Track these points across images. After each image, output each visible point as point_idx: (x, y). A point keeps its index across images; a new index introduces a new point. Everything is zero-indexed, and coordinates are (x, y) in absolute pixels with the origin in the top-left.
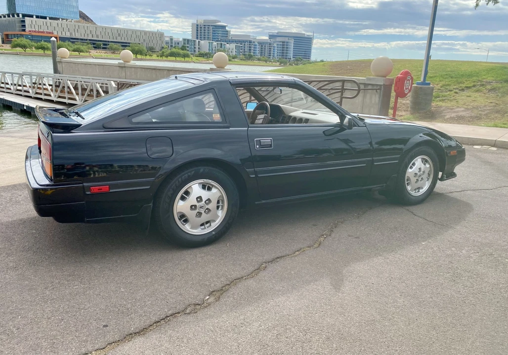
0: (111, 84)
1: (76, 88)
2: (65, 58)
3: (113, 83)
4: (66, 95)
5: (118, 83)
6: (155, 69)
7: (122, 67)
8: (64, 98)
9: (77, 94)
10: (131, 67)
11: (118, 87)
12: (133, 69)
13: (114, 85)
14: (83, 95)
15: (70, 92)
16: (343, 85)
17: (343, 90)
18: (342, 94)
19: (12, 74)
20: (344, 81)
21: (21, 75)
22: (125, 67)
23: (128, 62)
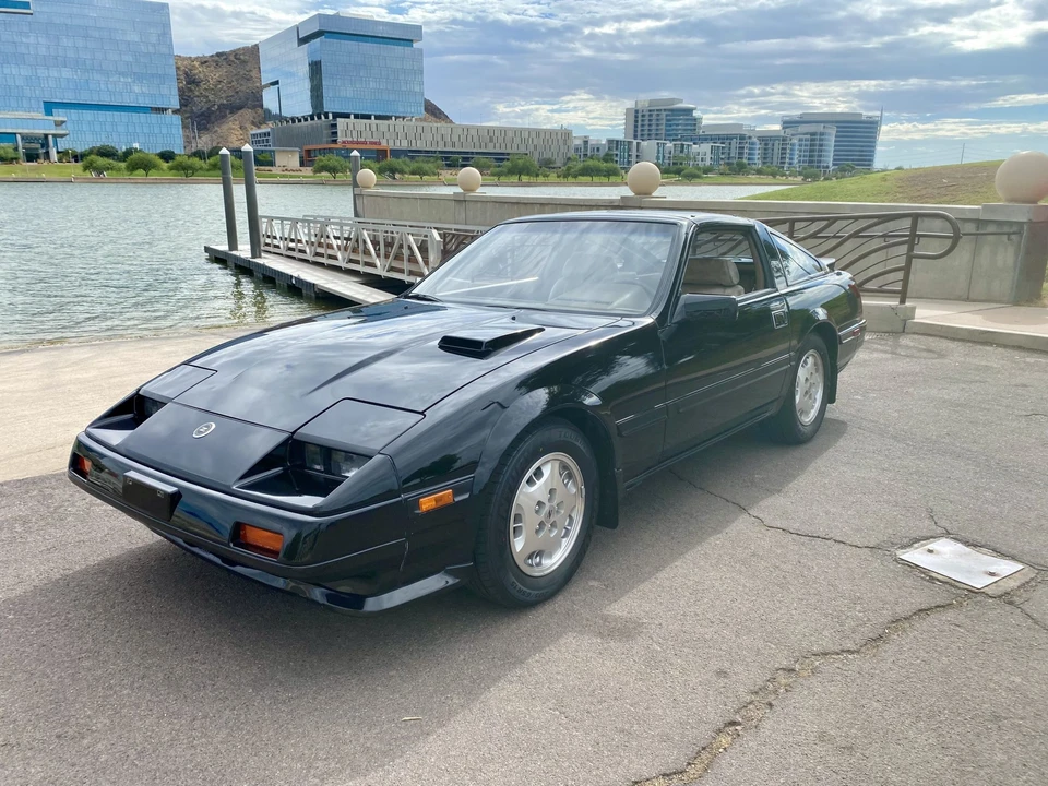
0: (432, 236)
1: (375, 243)
2: (369, 187)
3: (435, 232)
4: (360, 257)
5: (445, 234)
6: (518, 203)
7: (459, 201)
8: (357, 262)
9: (378, 255)
10: (477, 201)
11: (445, 241)
12: (479, 205)
13: (438, 238)
14: (387, 256)
15: (366, 252)
16: (914, 227)
17: (913, 238)
18: (911, 249)
19: (282, 219)
20: (916, 217)
21: (295, 221)
22: (466, 201)
23: (472, 190)
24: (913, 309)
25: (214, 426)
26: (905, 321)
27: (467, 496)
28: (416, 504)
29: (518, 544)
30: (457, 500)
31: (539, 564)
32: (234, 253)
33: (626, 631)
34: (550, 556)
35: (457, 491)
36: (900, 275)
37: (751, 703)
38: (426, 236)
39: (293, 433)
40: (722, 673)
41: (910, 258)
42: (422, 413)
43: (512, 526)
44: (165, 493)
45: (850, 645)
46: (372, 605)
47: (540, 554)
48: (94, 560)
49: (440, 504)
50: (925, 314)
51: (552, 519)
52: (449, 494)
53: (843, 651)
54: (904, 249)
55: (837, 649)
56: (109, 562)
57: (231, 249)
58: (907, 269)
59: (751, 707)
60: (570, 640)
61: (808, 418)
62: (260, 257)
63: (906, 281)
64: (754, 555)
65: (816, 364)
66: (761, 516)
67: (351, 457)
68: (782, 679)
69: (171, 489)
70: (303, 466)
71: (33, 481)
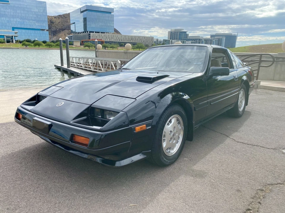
0: (118, 62)
1: (102, 64)
2: (100, 49)
3: (119, 61)
4: (98, 68)
5: (122, 61)
7: (125, 53)
8: (97, 69)
9: (103, 67)
11: (122, 63)
12: (131, 54)
13: (120, 62)
14: (105, 68)
15: (99, 67)
17: (260, 61)
18: (260, 64)
19: (76, 58)
20: (261, 55)
21: (79, 58)
22: (127, 53)
23: (129, 50)
24: (260, 82)
25: (63, 103)
26: (258, 85)
27: (150, 127)
28: (135, 129)
29: (164, 145)
30: (147, 128)
31: (169, 152)
32: (62, 67)
33: (201, 175)
34: (173, 149)
35: (147, 126)
36: (257, 71)
37: (253, 202)
38: (116, 62)
39: (91, 105)
40: (238, 191)
41: (259, 67)
42: (135, 99)
43: (163, 138)
44: (47, 124)
45: (280, 182)
46: (118, 164)
47: (170, 148)
48: (22, 148)
49: (142, 129)
50: (263, 83)
51: (174, 137)
52: (145, 126)
53: (278, 183)
54: (257, 64)
55: (276, 183)
56: (26, 149)
57: (62, 66)
59: (253, 203)
60: (183, 178)
61: (241, 109)
62: (70, 68)
63: (258, 74)
64: (236, 150)
65: (243, 93)
66: (234, 138)
67: (111, 113)
68: (261, 194)
69: (49, 123)
70: (94, 116)
71: (4, 124)
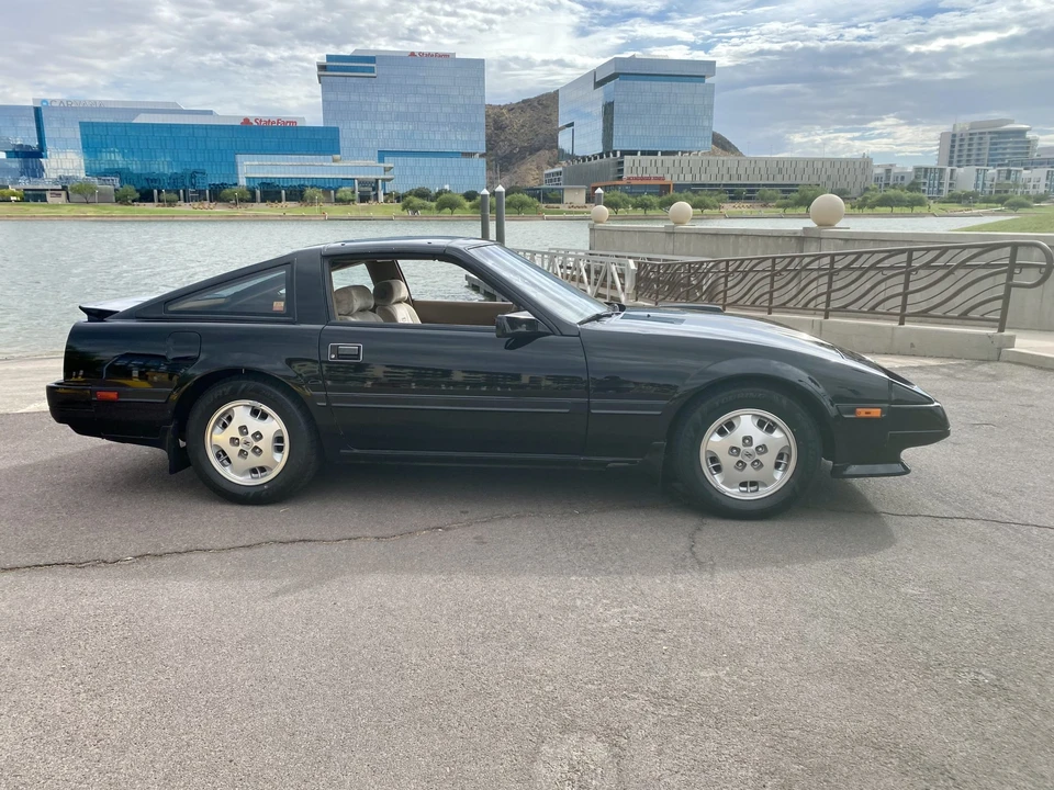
1: (588, 271)
2: (601, 222)
3: (631, 262)
7: (670, 233)
10: (689, 233)
12: (685, 236)
16: (1013, 256)
17: (1012, 268)
18: (1010, 278)
20: (1015, 247)
21: (534, 253)
22: (674, 233)
23: (682, 223)
24: (1012, 340)
26: (1000, 349)
36: (1001, 301)
41: (1009, 287)
50: (1026, 344)
54: (1003, 278)
58: (1006, 298)
63: (1004, 310)
